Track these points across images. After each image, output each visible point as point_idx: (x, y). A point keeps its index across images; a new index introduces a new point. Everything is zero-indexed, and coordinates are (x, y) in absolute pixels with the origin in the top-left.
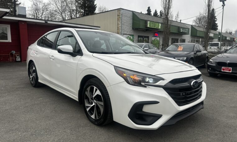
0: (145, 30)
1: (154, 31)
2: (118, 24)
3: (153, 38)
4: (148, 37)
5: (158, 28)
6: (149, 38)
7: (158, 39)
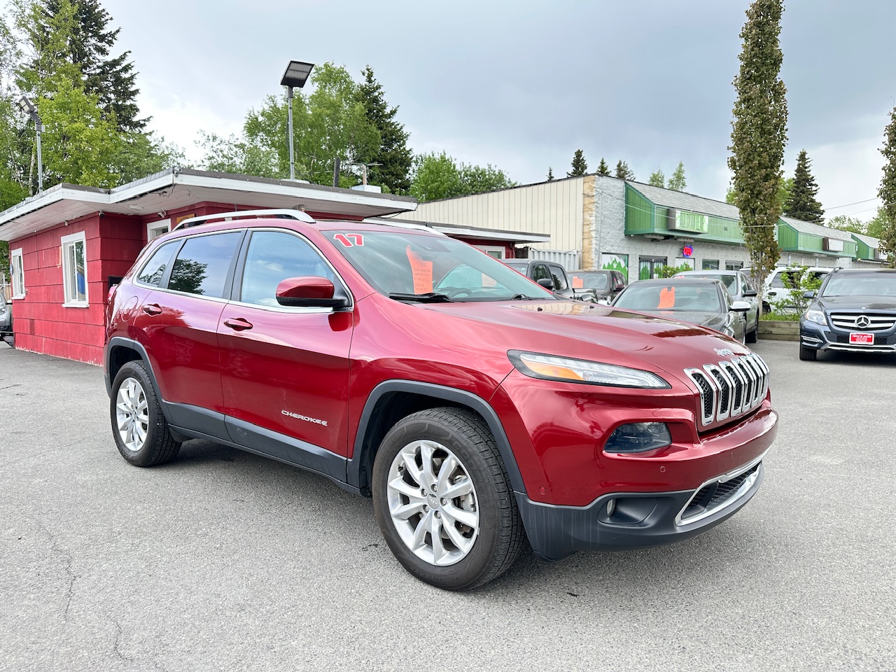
2: (585, 223)
4: (665, 261)
5: (699, 231)
6: (668, 261)
7: (691, 263)
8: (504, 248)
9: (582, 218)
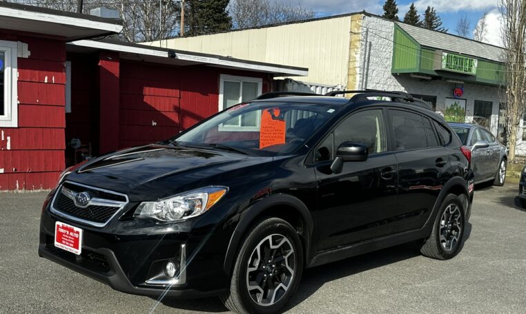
0: (430, 78)
1: (455, 82)
2: (351, 60)
3: (449, 103)
4: (433, 100)
5: (468, 73)
6: (438, 100)
7: (462, 104)
8: (261, 80)
9: (348, 54)
